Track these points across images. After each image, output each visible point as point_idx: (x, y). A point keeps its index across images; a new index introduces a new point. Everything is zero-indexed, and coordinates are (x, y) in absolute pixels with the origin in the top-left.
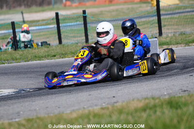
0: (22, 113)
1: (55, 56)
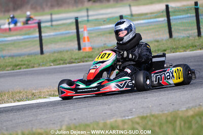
0: (134, 110)
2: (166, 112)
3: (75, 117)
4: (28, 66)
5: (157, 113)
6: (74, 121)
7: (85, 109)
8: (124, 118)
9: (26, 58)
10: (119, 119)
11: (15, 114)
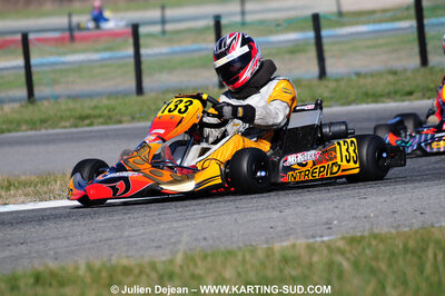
0: (336, 222)
1: (410, 93)
2: (405, 229)
3: (206, 235)
4: (108, 120)
5: (385, 230)
6: (203, 243)
7: (227, 217)
8: (312, 240)
9: (105, 102)
10: (302, 242)
11: (76, 222)
